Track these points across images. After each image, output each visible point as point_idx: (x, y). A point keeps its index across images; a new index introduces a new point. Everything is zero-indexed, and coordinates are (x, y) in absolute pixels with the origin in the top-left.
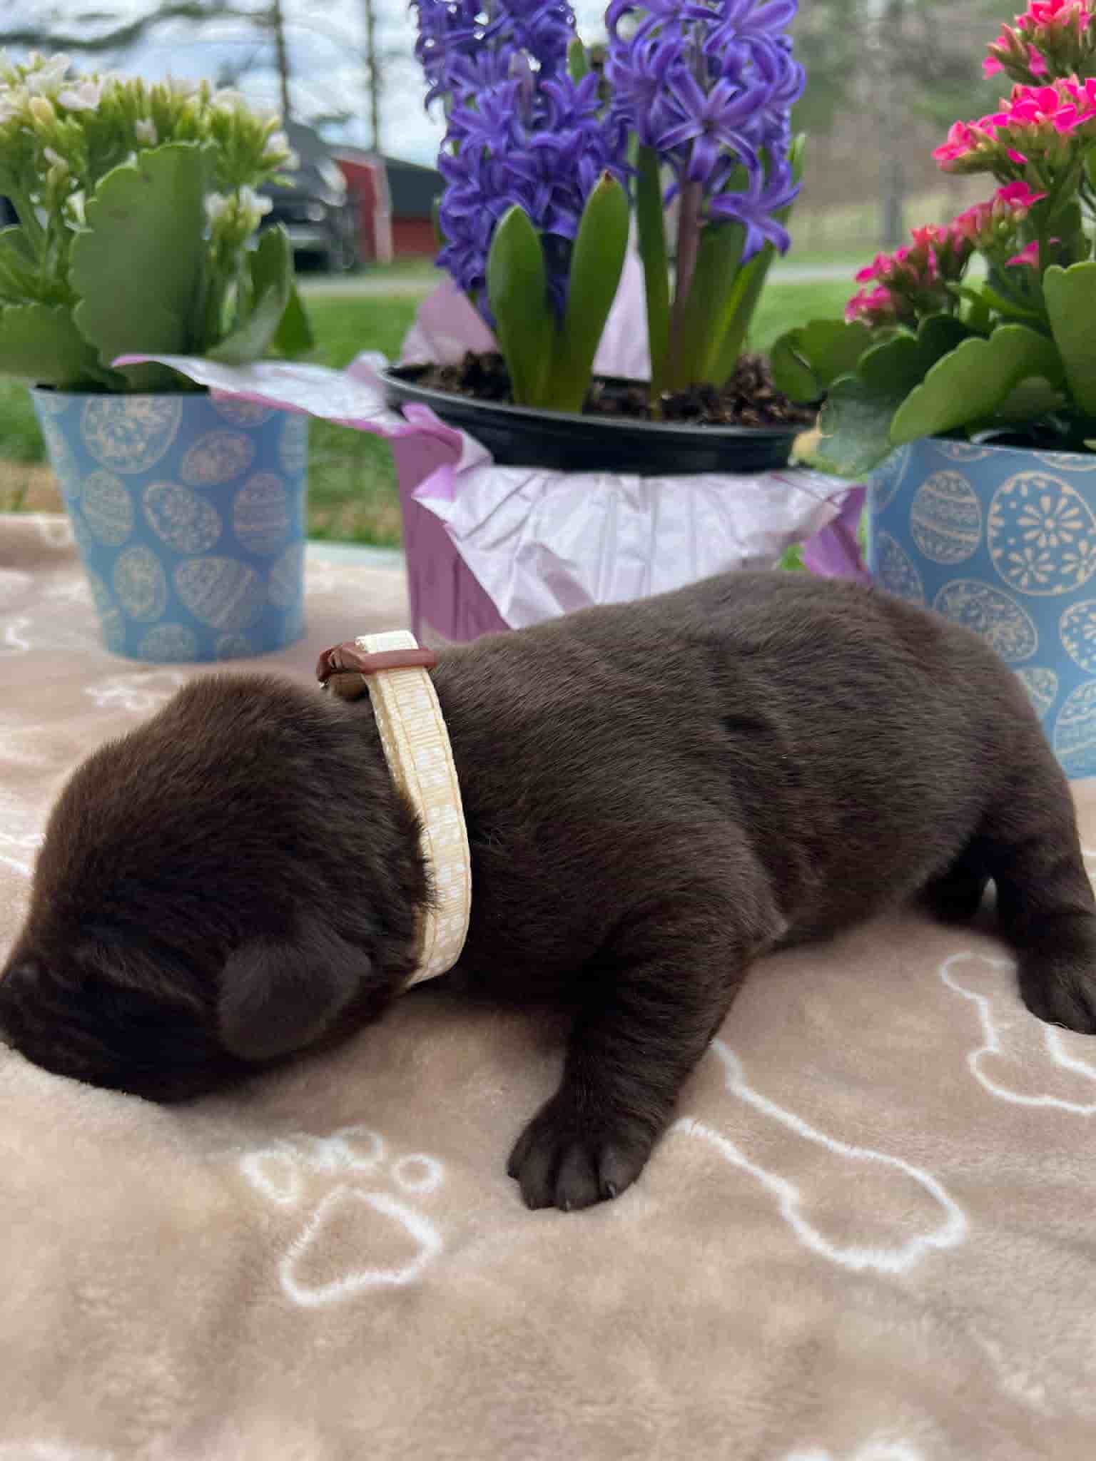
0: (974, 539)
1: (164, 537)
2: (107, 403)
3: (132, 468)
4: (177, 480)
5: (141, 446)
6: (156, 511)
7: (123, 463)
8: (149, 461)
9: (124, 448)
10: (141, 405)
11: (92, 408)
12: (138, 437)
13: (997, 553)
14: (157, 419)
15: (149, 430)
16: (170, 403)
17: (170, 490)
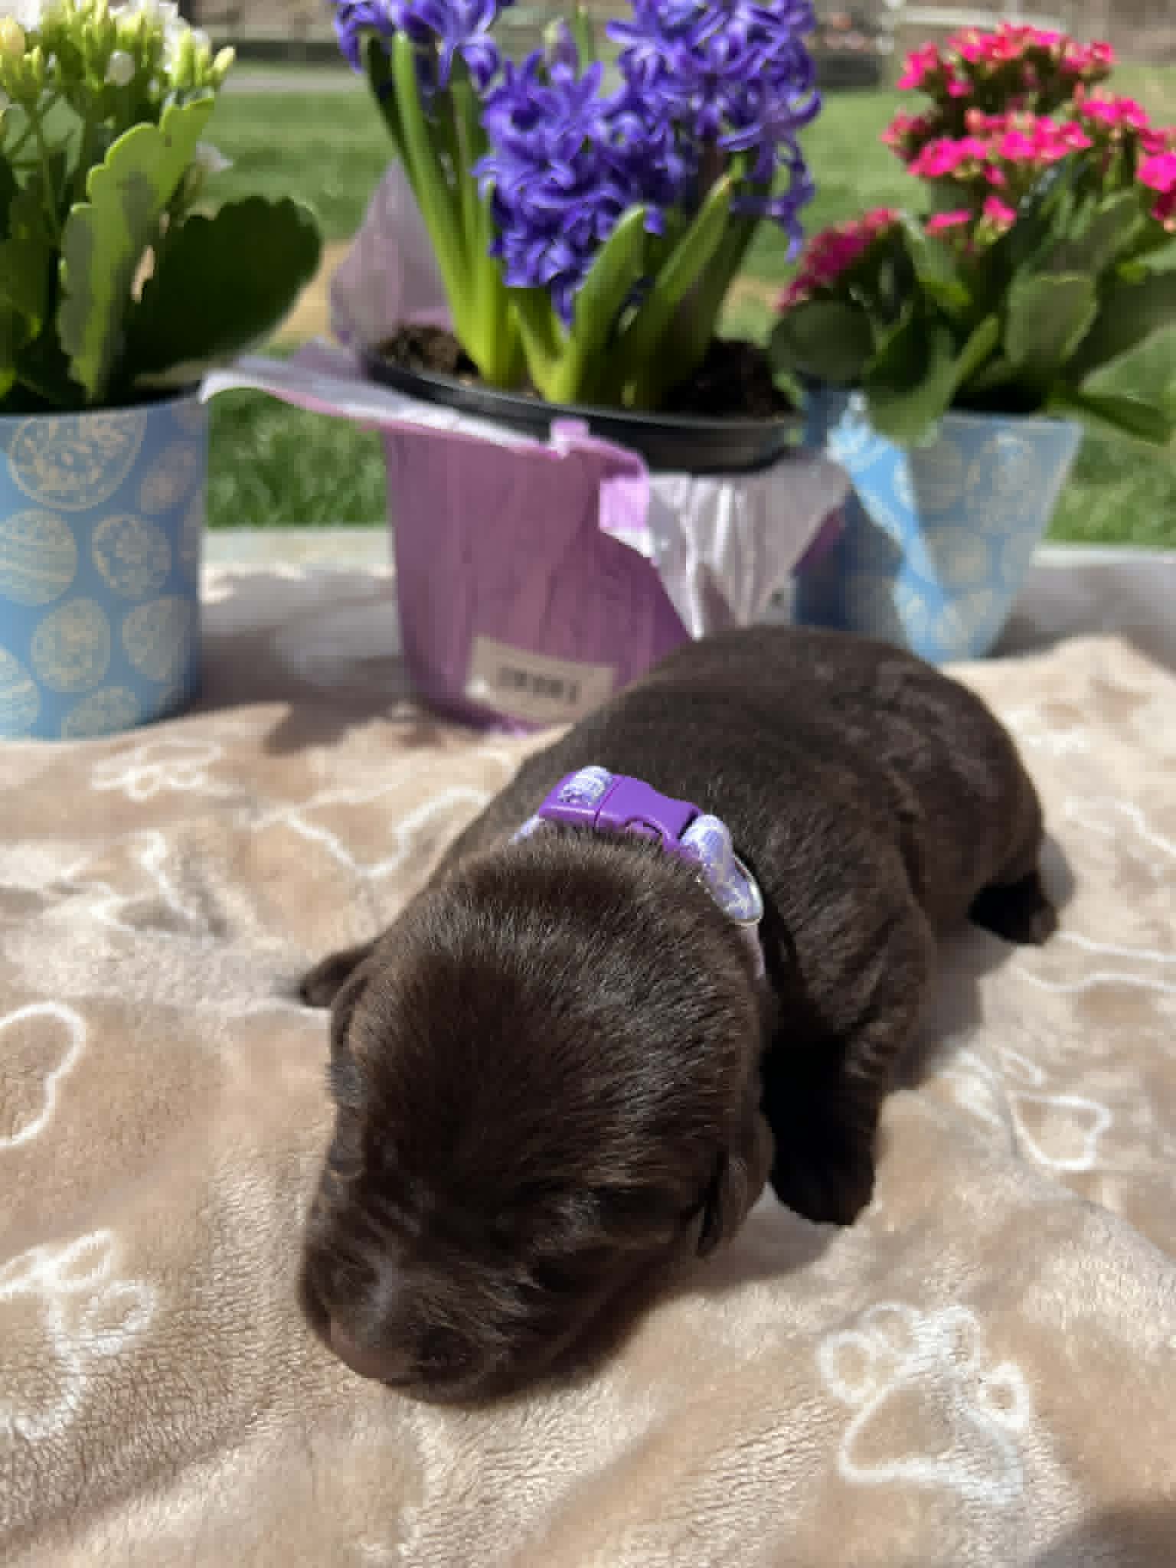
0: (955, 492)
1: (114, 583)
2: (53, 423)
3: (83, 504)
4: (135, 510)
5: (95, 474)
6: (108, 554)
7: (70, 497)
8: (104, 492)
9: (72, 478)
10: (100, 423)
11: (29, 432)
12: (91, 462)
13: (970, 504)
14: (120, 438)
15: (108, 453)
16: (134, 418)
17: (126, 524)
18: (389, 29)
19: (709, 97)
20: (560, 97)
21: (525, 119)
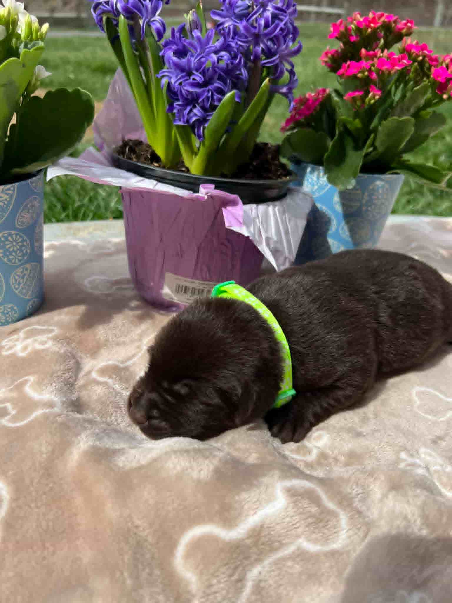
0: (358, 204)
4: (15, 228)
13: (364, 209)
14: (6, 197)
16: (12, 188)
17: (10, 235)
18: (117, 13)
19: (257, 44)
20: (195, 43)
21: (181, 53)
